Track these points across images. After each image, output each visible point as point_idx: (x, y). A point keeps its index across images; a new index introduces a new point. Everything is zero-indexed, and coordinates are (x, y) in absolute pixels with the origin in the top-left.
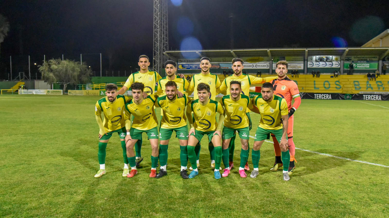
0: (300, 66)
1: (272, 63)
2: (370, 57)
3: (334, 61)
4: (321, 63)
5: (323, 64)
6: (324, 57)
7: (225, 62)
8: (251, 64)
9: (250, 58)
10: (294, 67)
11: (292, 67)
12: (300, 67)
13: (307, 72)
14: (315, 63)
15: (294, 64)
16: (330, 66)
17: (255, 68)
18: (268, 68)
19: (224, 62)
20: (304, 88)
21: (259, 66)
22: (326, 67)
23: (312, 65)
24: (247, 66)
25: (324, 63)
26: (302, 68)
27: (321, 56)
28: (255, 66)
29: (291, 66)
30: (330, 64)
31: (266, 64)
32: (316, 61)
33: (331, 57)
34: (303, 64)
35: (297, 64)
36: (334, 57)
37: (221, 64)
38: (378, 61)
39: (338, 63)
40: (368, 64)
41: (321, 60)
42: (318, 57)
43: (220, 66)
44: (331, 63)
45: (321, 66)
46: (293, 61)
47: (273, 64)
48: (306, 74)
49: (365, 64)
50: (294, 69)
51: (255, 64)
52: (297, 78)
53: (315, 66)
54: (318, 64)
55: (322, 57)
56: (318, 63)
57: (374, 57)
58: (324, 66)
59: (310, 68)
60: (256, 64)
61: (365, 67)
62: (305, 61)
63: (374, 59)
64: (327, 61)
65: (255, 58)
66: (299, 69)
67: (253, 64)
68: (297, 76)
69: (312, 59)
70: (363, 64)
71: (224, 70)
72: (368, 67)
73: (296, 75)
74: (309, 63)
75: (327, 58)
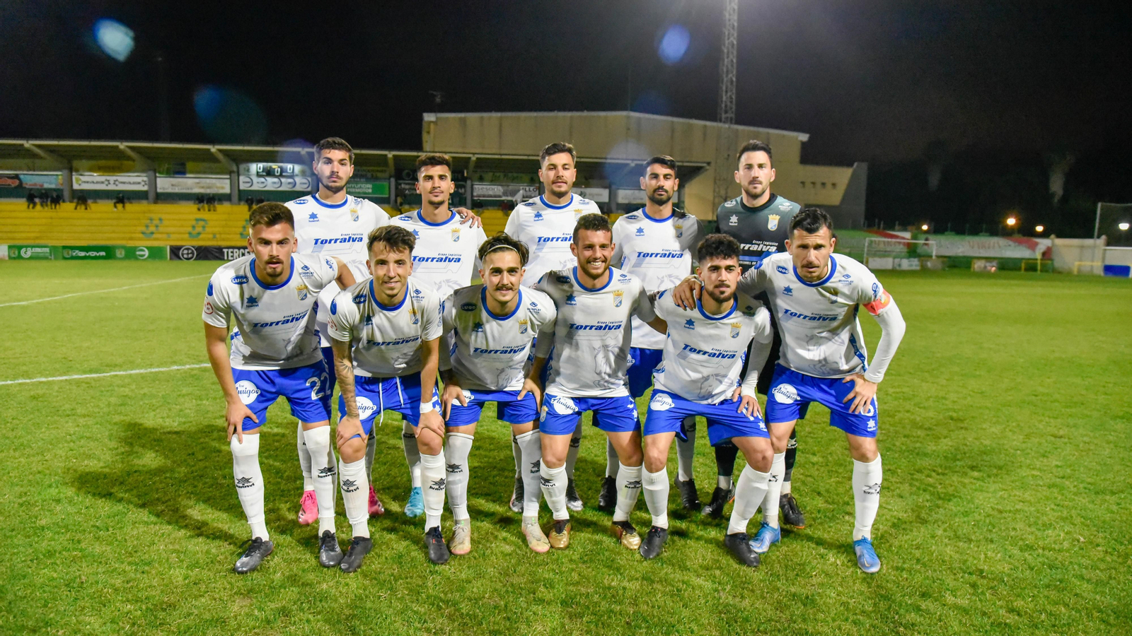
0: (221, 185)
1: (156, 177)
2: (373, 171)
3: (297, 175)
4: (270, 180)
5: (275, 183)
6: (274, 166)
7: (34, 171)
8: (103, 179)
9: (102, 163)
10: (209, 188)
11: (203, 187)
12: (223, 188)
13: (240, 200)
14: (255, 179)
15: (208, 181)
16: (290, 186)
17: (112, 187)
18: (146, 188)
19: (30, 170)
20: (218, 236)
21: (124, 183)
22: (280, 189)
23: (250, 184)
24: (93, 182)
25: (276, 180)
26: (227, 190)
27: (270, 164)
28: (112, 182)
29: (202, 185)
30: (289, 183)
31: (139, 179)
32: (258, 175)
33: (289, 166)
34: (228, 181)
35: (214, 181)
36: (297, 168)
37: (22, 177)
38: (389, 179)
39: (305, 181)
40: (370, 186)
41: (269, 173)
42: (261, 165)
43: (19, 179)
44: (291, 180)
45: (270, 188)
46: (205, 173)
47: (158, 180)
48: (236, 204)
49: (363, 186)
50: (208, 191)
51: (112, 179)
52: (212, 212)
53: (255, 187)
54: (263, 183)
55: (271, 167)
56: (262, 180)
57: (382, 171)
58: (277, 186)
59: (244, 191)
60: (115, 178)
61: (364, 190)
62: (234, 174)
63: (379, 175)
64: (281, 175)
65: (115, 163)
66: (221, 191)
67: (108, 178)
68: (212, 209)
69: (248, 170)
70: (359, 186)
71: (31, 190)
72: (370, 191)
73: (209, 207)
74: (242, 178)
75: (282, 170)
